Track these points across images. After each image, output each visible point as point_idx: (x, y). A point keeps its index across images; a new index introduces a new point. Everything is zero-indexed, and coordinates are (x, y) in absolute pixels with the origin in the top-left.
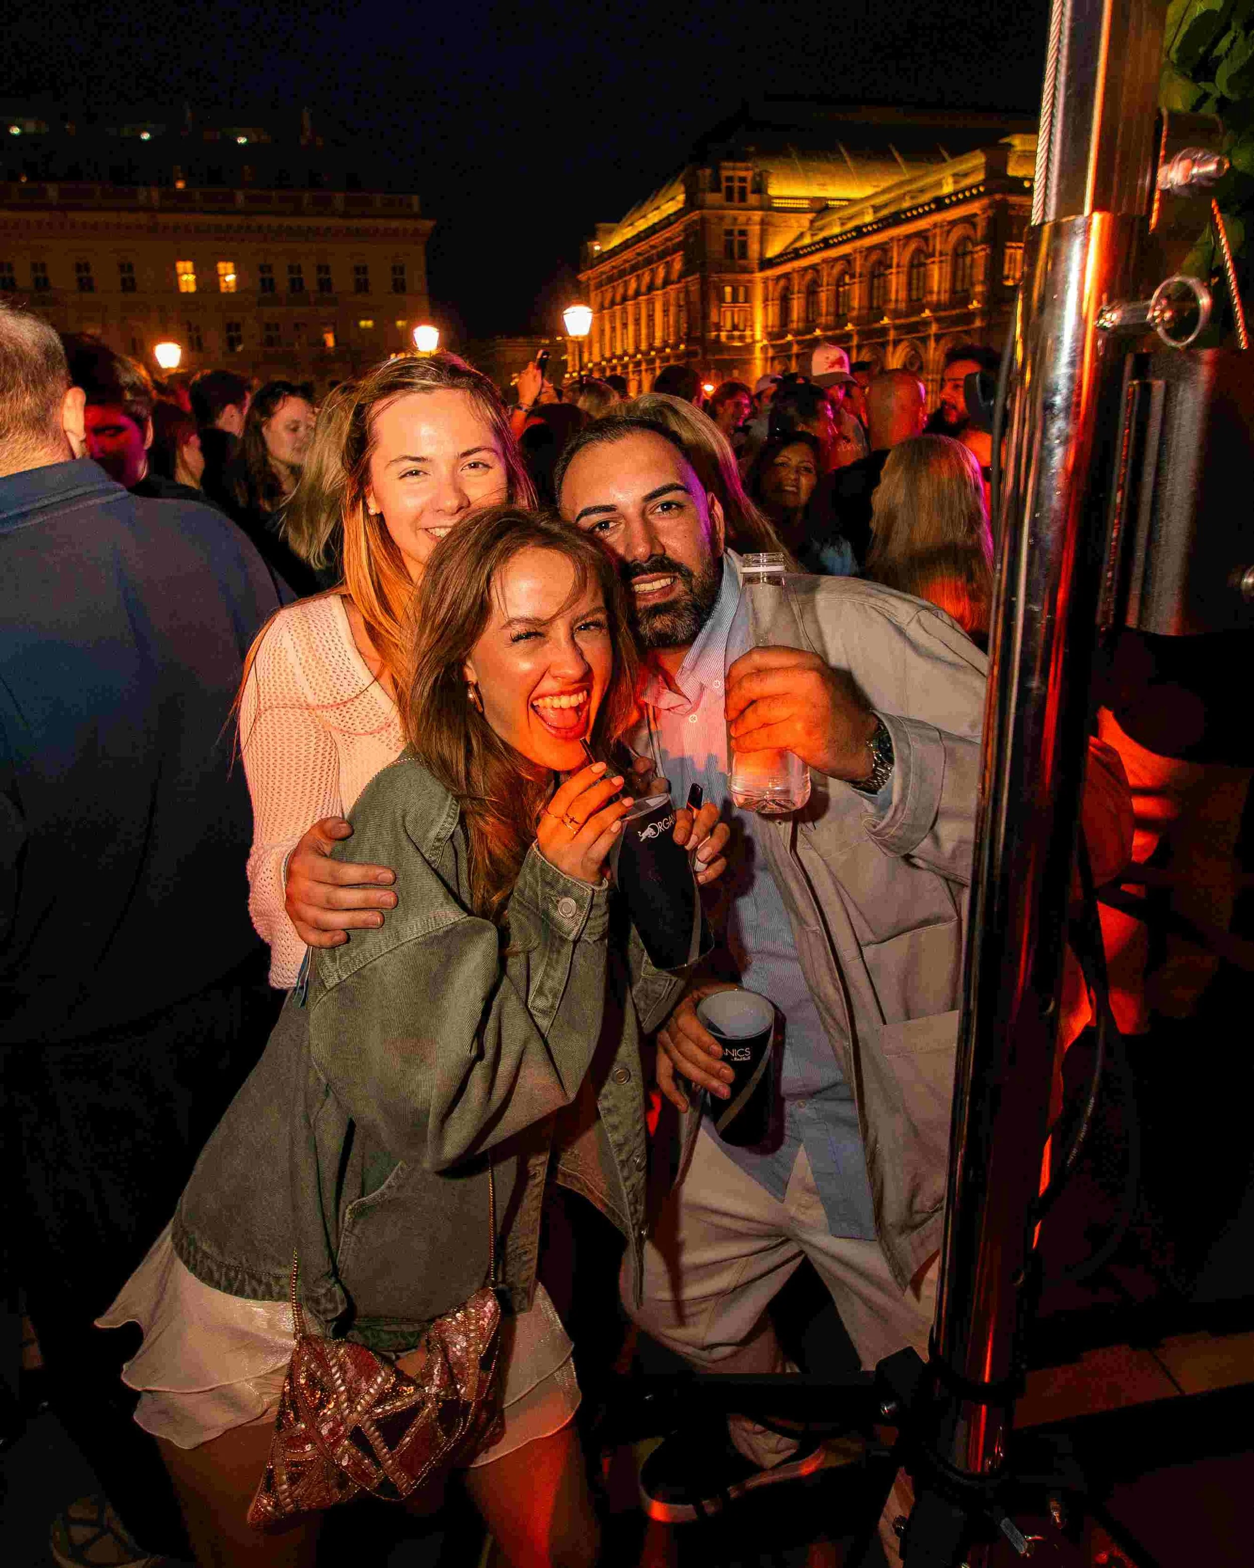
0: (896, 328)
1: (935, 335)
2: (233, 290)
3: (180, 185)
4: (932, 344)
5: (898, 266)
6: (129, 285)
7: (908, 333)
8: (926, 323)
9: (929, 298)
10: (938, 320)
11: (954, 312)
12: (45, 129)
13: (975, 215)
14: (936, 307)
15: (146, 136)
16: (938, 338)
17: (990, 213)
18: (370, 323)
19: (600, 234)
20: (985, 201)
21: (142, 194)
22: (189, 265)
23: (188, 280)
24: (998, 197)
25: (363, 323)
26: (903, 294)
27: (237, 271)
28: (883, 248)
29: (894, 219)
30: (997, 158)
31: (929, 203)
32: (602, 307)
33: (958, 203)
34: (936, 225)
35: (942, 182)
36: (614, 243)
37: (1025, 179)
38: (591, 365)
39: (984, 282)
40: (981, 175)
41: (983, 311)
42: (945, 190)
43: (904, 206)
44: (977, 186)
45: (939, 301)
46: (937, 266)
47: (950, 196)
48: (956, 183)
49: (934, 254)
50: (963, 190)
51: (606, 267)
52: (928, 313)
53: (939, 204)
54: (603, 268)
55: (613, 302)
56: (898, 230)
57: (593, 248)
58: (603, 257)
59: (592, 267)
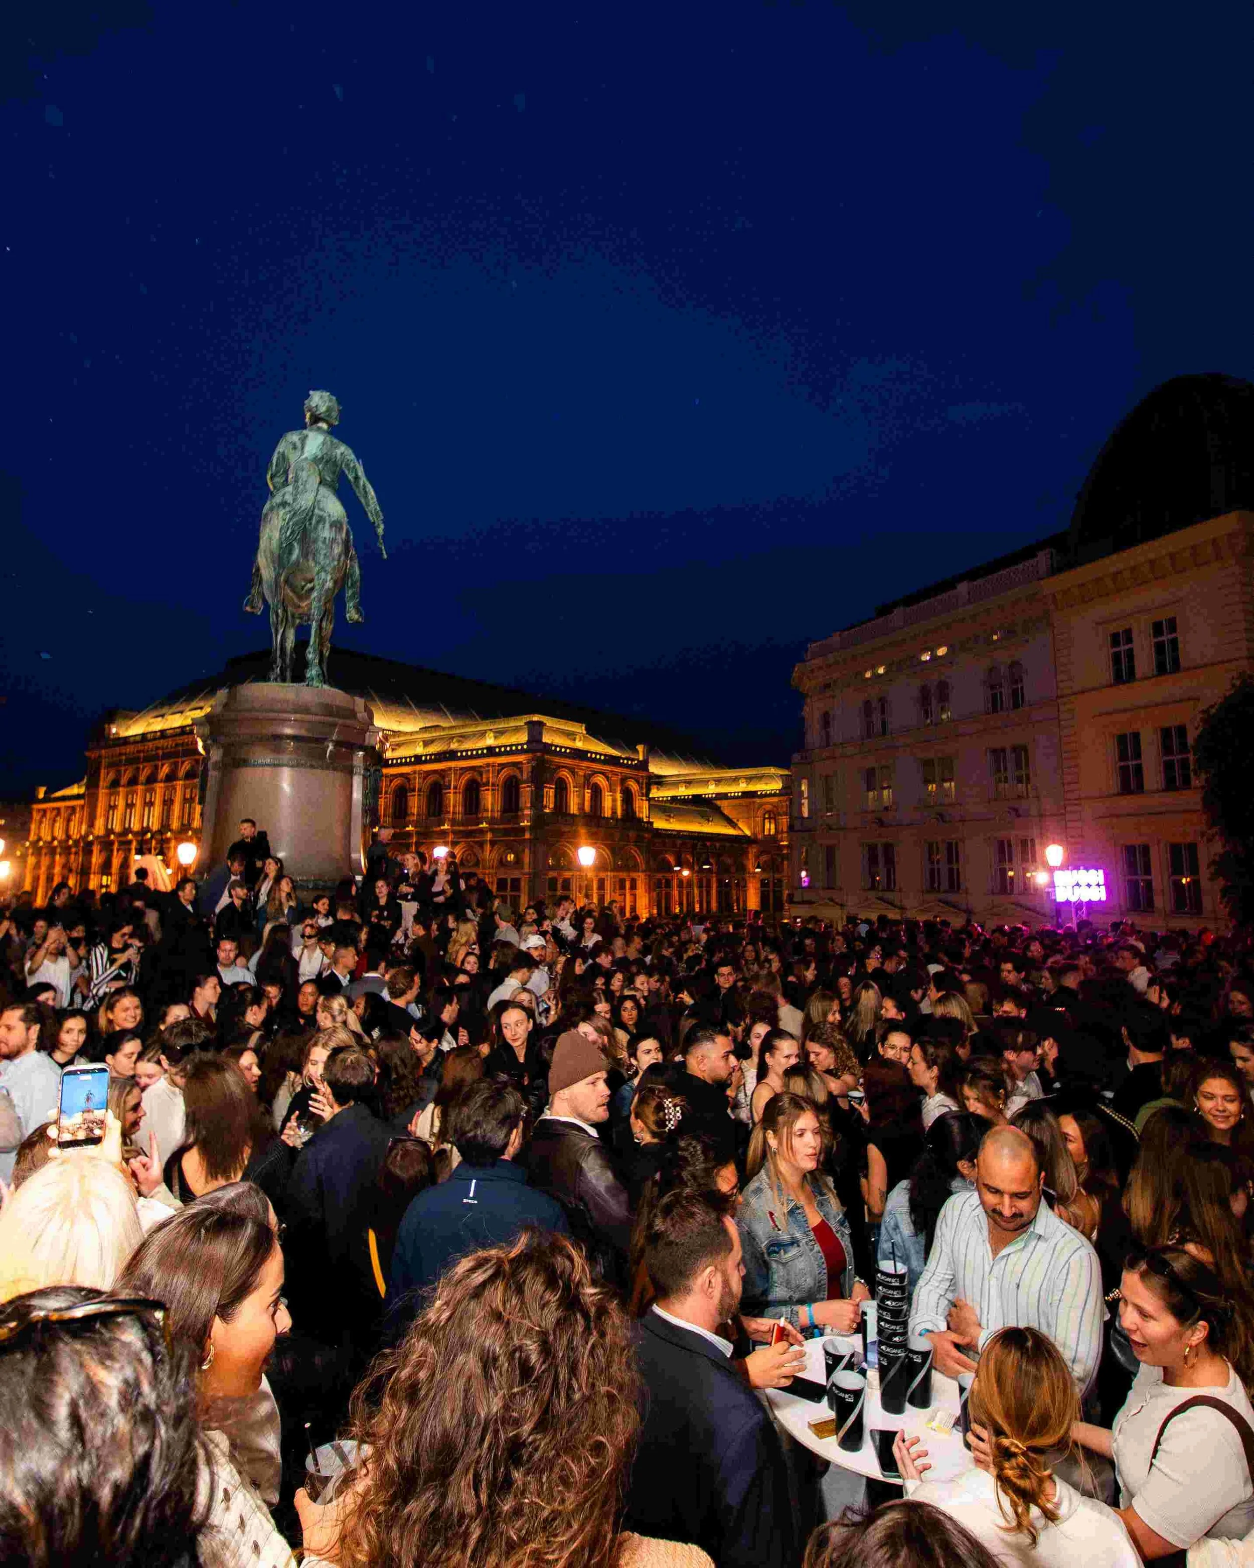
0: (454, 832)
1: (490, 841)
4: (488, 847)
5: (455, 788)
7: (467, 837)
8: (482, 831)
9: (485, 815)
10: (493, 830)
11: (507, 826)
13: (521, 763)
14: (492, 821)
16: (493, 843)
17: (534, 763)
19: (117, 719)
20: (530, 756)
24: (538, 754)
26: (460, 809)
28: (442, 773)
29: (451, 755)
30: (535, 729)
31: (482, 749)
32: (115, 784)
33: (507, 753)
34: (488, 765)
35: (483, 734)
36: (135, 728)
37: (552, 745)
38: (91, 838)
39: (531, 808)
40: (523, 738)
41: (531, 828)
42: (490, 741)
43: (454, 746)
44: (522, 745)
45: (493, 817)
46: (490, 793)
47: (500, 747)
48: (495, 737)
49: (487, 784)
50: (511, 746)
51: (130, 749)
52: (484, 825)
53: (491, 751)
54: (123, 750)
55: (133, 781)
56: (452, 764)
57: (110, 729)
58: (126, 741)
59: (106, 747)
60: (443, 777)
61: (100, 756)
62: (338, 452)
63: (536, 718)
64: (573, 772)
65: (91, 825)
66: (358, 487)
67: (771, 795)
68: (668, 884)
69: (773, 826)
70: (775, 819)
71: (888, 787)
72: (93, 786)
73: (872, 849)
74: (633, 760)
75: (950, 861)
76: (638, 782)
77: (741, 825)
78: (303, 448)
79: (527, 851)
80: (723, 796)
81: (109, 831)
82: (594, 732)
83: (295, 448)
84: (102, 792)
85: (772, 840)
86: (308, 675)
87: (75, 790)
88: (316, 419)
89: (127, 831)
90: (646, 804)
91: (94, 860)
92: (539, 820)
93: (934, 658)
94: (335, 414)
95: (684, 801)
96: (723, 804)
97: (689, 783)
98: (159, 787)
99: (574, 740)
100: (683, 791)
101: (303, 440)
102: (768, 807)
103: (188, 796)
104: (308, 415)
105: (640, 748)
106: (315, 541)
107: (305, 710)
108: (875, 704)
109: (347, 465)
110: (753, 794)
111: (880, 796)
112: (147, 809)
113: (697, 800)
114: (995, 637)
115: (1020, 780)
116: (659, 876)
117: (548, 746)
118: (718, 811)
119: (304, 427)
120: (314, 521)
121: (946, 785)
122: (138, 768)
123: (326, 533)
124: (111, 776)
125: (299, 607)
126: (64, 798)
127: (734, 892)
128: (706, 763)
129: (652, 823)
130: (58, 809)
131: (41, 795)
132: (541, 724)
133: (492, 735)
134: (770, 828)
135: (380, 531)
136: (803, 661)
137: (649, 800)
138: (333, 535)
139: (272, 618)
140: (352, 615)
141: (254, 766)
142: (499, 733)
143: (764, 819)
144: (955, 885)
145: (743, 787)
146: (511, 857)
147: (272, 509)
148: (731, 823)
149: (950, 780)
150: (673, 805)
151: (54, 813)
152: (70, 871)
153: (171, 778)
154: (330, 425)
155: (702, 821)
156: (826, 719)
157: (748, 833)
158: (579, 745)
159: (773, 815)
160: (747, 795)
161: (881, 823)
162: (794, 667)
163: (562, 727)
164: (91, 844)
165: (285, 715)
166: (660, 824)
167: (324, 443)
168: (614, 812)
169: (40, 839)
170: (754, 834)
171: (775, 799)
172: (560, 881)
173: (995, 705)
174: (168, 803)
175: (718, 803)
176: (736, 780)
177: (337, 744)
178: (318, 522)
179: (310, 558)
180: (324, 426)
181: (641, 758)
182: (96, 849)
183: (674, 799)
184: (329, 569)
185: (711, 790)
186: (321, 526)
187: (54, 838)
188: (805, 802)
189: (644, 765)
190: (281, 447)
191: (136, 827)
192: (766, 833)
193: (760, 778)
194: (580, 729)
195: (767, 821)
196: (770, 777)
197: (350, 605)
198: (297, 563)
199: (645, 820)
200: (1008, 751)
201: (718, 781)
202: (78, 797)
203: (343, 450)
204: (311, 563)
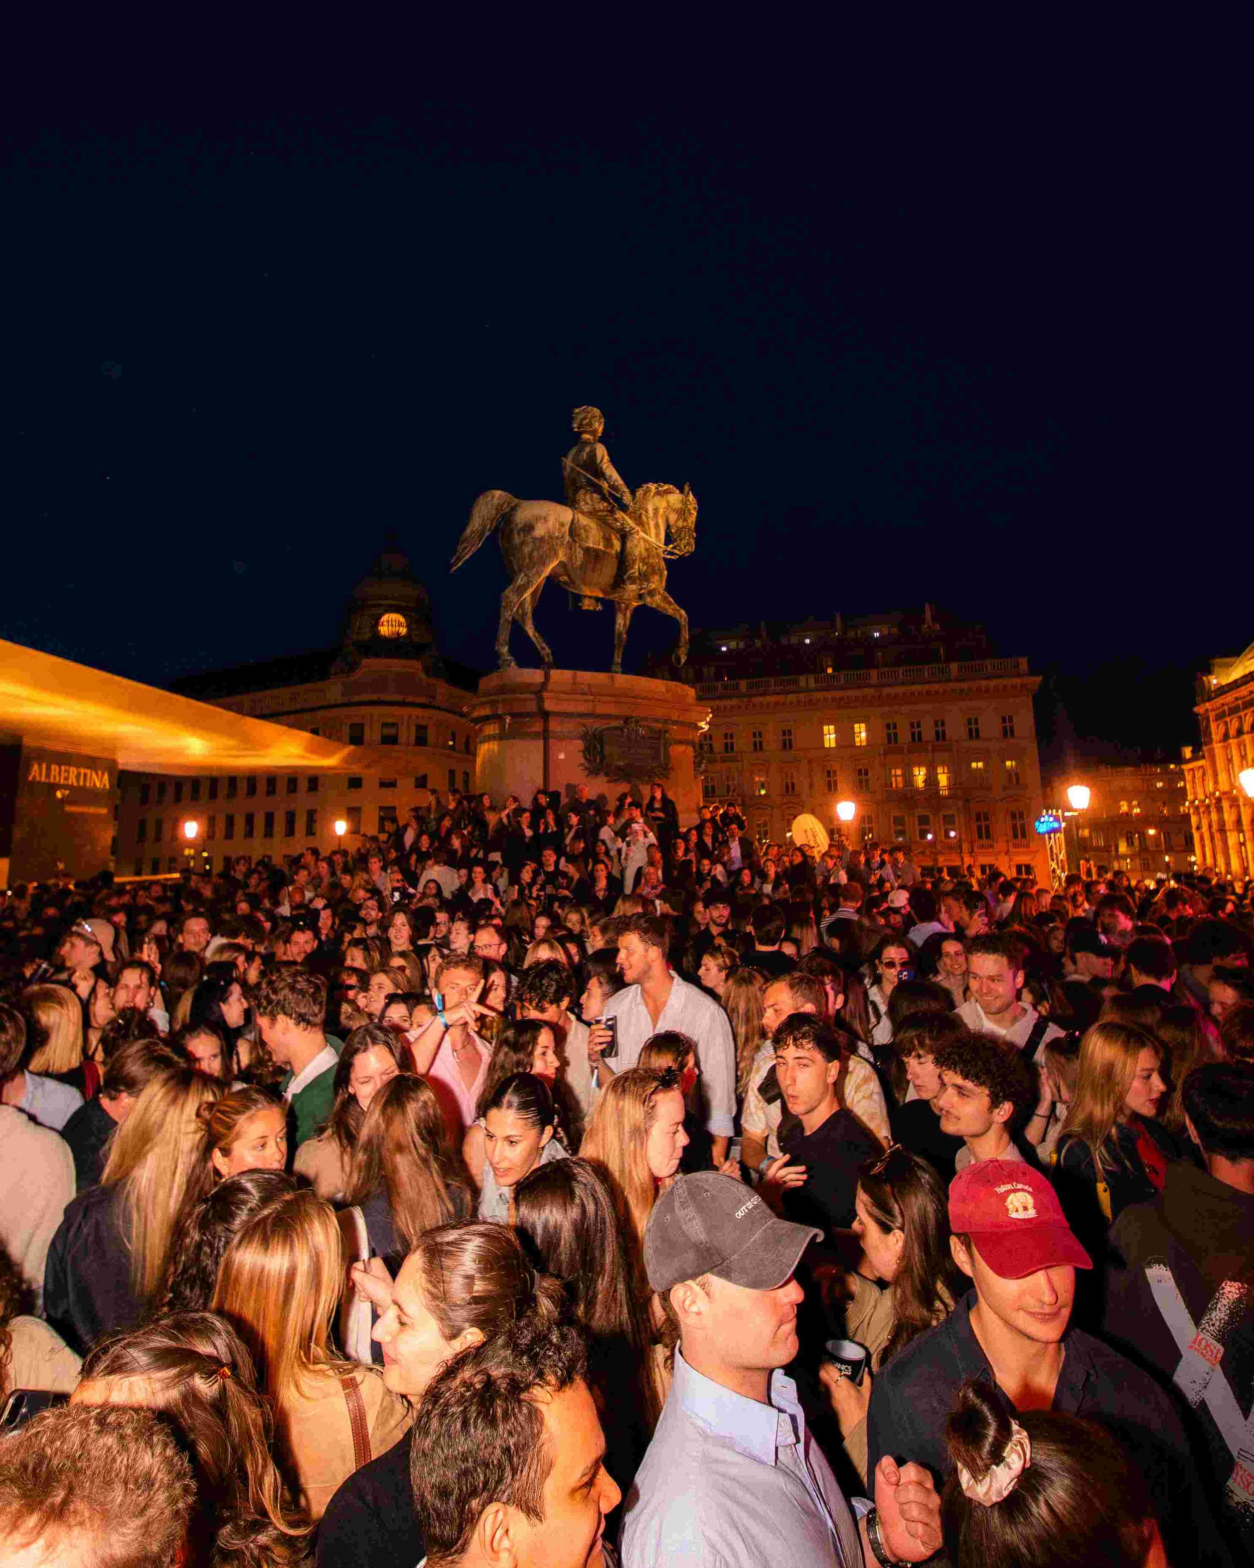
2: (864, 744)
3: (830, 671)
6: (787, 745)
12: (742, 645)
15: (808, 641)
18: (980, 765)
19: (1217, 669)
21: (802, 680)
22: (832, 727)
23: (830, 738)
25: (974, 765)
27: (868, 730)
32: (1226, 737)
36: (1235, 675)
38: (1218, 794)
51: (1228, 698)
54: (1223, 699)
57: (1209, 682)
58: (1224, 690)
59: (1210, 700)
61: (1207, 710)
65: (1216, 781)
72: (1208, 739)
84: (1217, 747)
98: (1233, 742)
122: (1240, 718)
124: (1222, 729)
131: (1189, 756)
153: (1240, 732)
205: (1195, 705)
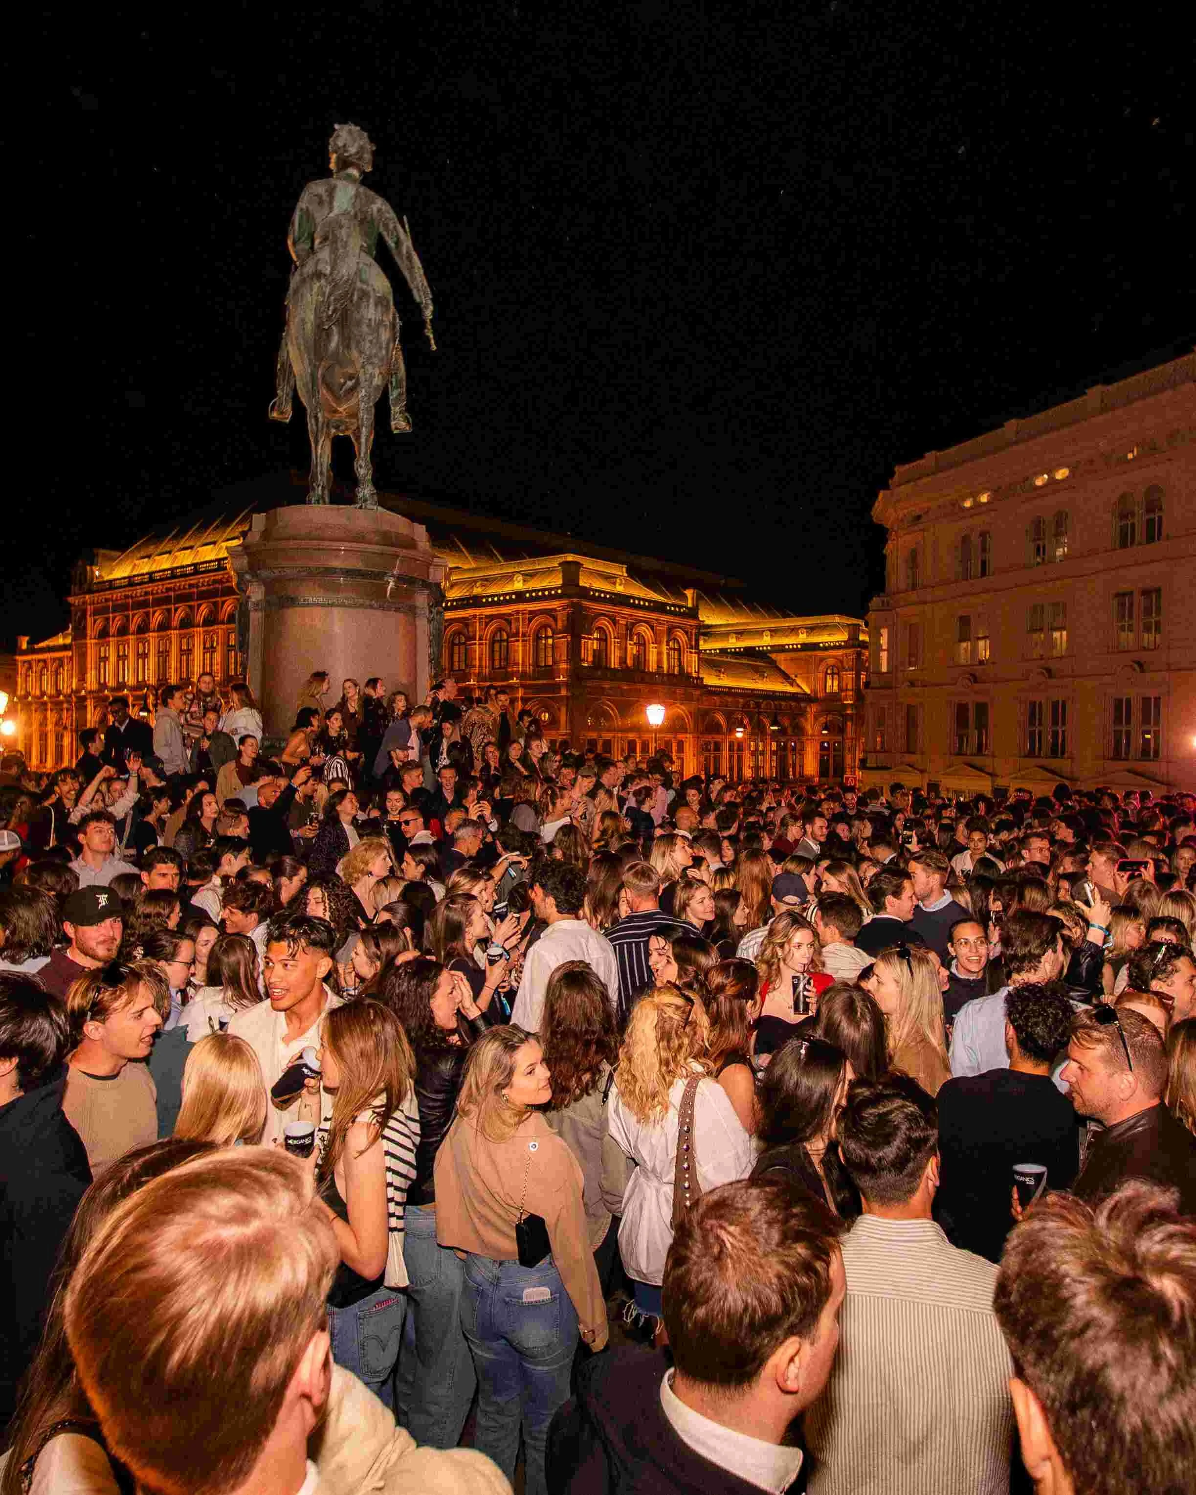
1: (522, 698)
5: (480, 639)
8: (512, 687)
9: (514, 668)
10: (524, 686)
11: (540, 682)
13: (555, 610)
14: (523, 676)
17: (570, 610)
19: (99, 560)
20: (565, 601)
24: (575, 600)
26: (486, 662)
29: (475, 602)
30: (571, 572)
31: (510, 594)
32: (103, 634)
33: (537, 599)
34: (518, 612)
35: (510, 577)
36: (121, 571)
37: (590, 589)
38: (83, 693)
39: (566, 662)
40: (557, 581)
41: (567, 685)
42: (518, 585)
43: (478, 591)
44: (558, 588)
45: (524, 672)
46: (520, 644)
47: (530, 592)
48: (524, 581)
49: (517, 634)
50: (543, 590)
51: (117, 594)
52: (515, 680)
53: (520, 596)
54: (107, 594)
55: (123, 631)
56: (477, 612)
57: (92, 572)
58: (111, 585)
59: (90, 592)
60: (467, 625)
61: (84, 603)
62: (375, 208)
63: (570, 558)
64: (615, 622)
65: (82, 679)
66: (400, 253)
67: (835, 648)
68: (718, 747)
69: (836, 683)
70: (838, 674)
71: (985, 638)
72: (80, 634)
73: (962, 709)
74: (680, 607)
75: (1055, 722)
76: (687, 633)
77: (799, 681)
78: (331, 203)
79: (564, 710)
80: (781, 649)
81: (103, 686)
82: (636, 573)
83: (321, 202)
84: (90, 642)
85: (833, 697)
86: (360, 495)
87: (60, 640)
88: (344, 164)
89: (121, 686)
90: (695, 657)
91: (89, 716)
92: (577, 675)
93: (1052, 481)
94: (367, 156)
95: (737, 654)
96: (781, 659)
97: (740, 634)
98: (152, 637)
99: (614, 583)
100: (733, 643)
101: (331, 192)
102: (831, 661)
103: (184, 647)
104: (334, 157)
105: (689, 593)
106: (359, 323)
107: (359, 538)
108: (975, 540)
109: (386, 226)
110: (815, 646)
111: (975, 650)
112: (140, 661)
113: (750, 652)
114: (1130, 456)
115: (1148, 629)
116: (708, 738)
117: (586, 590)
118: (774, 666)
119: (328, 174)
120: (355, 298)
121: (1056, 635)
122: (127, 617)
123: (371, 313)
124: (100, 623)
125: (336, 411)
126: (50, 649)
127: (790, 756)
128: (758, 612)
129: (702, 679)
130: (45, 661)
131: (24, 646)
132: (578, 565)
133: (521, 578)
134: (832, 685)
135: (428, 313)
136: (886, 487)
137: (699, 652)
138: (379, 316)
139: (311, 425)
140: (399, 423)
141: (304, 606)
142: (529, 576)
143: (827, 673)
144: (1057, 750)
145: (803, 638)
146: (545, 716)
147: (303, 281)
148: (786, 678)
149: (1060, 629)
150: (724, 659)
151: (41, 664)
152: (65, 728)
153: (164, 627)
154: (363, 173)
155: (756, 676)
156: (913, 558)
157: (808, 691)
158: (619, 589)
159: (837, 671)
160: (807, 647)
161: (975, 679)
162: (877, 496)
163: (601, 569)
164: (84, 699)
165: (335, 545)
166: (711, 680)
167: (357, 196)
168: (660, 666)
169: (28, 694)
170: (814, 691)
171: (840, 652)
172: (600, 743)
173: (1125, 539)
174: (163, 654)
175: (773, 656)
176: (794, 630)
177: (399, 579)
178: (360, 299)
179: (353, 346)
180: (355, 172)
181: (690, 605)
182: (90, 705)
183: (723, 651)
184: (376, 361)
185: (766, 641)
186: (364, 304)
187: (43, 694)
188: (884, 655)
189: (693, 613)
190: (303, 203)
191: (131, 680)
192: (828, 691)
193: (823, 628)
194: (620, 570)
195: (829, 677)
196: (835, 627)
197: (395, 409)
198: (336, 353)
199: (694, 675)
200: (1137, 597)
201: (774, 632)
202: (65, 648)
203: (379, 205)
204: (355, 353)
205: (70, 595)
